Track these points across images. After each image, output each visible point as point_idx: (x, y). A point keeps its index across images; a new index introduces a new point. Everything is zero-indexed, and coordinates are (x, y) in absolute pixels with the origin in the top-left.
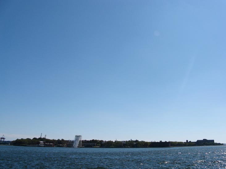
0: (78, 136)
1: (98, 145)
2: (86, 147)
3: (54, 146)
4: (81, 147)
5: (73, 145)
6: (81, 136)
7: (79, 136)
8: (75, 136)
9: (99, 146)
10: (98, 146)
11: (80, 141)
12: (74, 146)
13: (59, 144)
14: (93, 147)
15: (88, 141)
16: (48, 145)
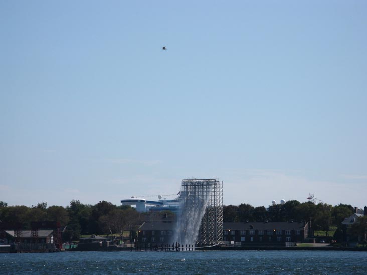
1: (322, 234)
3: (59, 247)
5: (169, 235)
6: (215, 183)
8: (181, 184)
9: (328, 240)
10: (319, 240)
11: (211, 212)
12: (176, 240)
13: (83, 233)
14: (288, 245)
15: (262, 208)
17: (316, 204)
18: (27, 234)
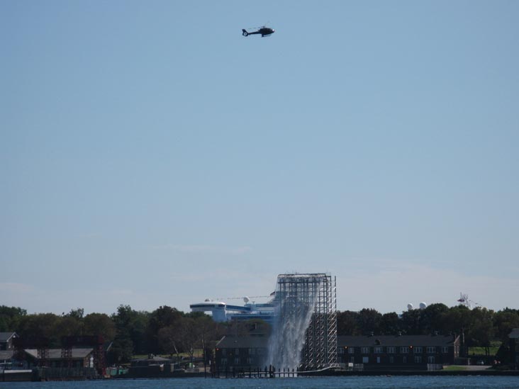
0: (304, 281)
1: (479, 351)
2: (371, 371)
3: (101, 372)
4: (331, 373)
6: (325, 279)
7: (314, 280)
8: (276, 280)
9: (488, 360)
10: (475, 360)
13: (137, 352)
14: (430, 367)
15: (393, 315)
16: (58, 362)
17: (471, 308)
18: (56, 354)
